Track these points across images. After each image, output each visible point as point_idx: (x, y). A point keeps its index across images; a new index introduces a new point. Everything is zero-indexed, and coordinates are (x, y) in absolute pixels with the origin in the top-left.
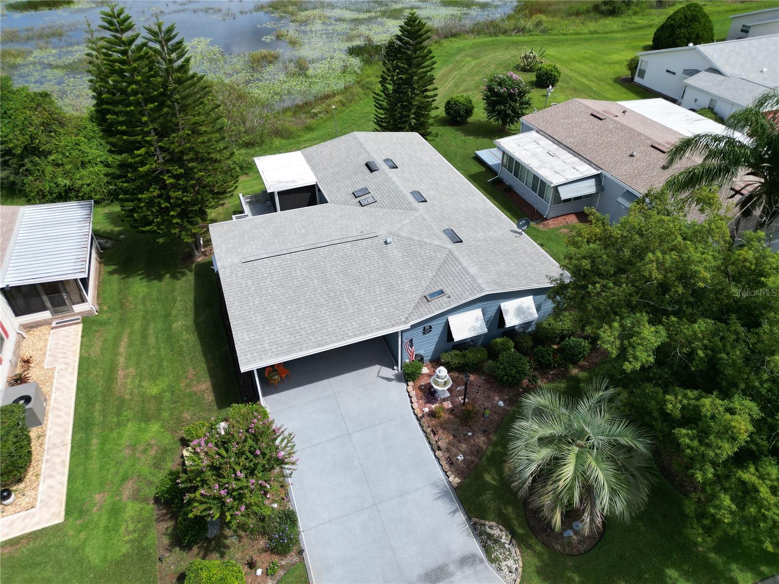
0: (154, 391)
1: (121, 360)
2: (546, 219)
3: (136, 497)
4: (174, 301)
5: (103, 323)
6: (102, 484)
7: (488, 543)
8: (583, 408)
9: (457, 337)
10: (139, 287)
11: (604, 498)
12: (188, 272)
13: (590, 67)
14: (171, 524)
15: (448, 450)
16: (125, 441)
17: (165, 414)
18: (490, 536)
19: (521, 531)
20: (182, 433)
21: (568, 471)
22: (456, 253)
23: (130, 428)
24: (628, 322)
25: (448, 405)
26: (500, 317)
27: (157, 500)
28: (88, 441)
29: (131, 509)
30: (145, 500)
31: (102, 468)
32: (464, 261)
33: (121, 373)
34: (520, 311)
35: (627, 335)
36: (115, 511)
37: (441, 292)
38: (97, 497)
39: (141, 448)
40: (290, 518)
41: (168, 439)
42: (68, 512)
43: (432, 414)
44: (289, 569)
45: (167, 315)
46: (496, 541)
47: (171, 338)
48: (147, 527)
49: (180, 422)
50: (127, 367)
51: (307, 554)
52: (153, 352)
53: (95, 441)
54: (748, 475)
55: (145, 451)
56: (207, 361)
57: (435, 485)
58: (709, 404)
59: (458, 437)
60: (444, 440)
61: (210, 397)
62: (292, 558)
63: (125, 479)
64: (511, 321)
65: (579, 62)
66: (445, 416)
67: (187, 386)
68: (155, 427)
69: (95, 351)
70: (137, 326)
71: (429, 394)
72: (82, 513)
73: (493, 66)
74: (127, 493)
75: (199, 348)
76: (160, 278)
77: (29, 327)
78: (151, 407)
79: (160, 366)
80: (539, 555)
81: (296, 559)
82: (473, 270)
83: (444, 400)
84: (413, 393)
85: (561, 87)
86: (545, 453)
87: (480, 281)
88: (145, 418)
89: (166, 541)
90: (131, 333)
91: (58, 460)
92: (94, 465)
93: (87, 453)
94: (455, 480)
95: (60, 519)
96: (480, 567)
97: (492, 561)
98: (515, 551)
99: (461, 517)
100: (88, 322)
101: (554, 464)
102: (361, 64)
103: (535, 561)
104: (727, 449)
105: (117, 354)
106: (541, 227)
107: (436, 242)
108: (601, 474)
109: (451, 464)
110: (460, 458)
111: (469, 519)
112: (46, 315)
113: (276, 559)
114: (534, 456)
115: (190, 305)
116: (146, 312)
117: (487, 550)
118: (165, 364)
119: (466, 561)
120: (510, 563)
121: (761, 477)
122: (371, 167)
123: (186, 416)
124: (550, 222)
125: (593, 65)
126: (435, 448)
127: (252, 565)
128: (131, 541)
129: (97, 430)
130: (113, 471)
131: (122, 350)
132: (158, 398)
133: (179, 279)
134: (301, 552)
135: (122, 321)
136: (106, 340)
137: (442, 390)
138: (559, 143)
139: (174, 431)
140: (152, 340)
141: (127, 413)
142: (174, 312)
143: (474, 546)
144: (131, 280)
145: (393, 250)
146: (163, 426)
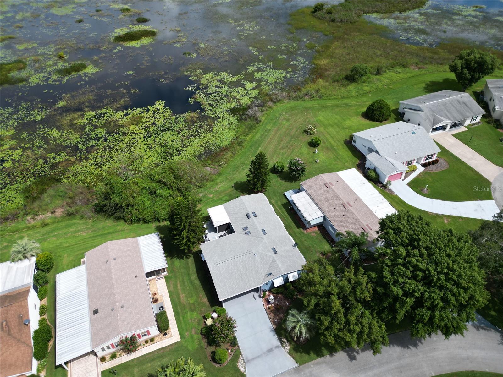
0: (192, 301)
1: (180, 291)
2: (307, 229)
3: (196, 333)
4: (189, 268)
5: (171, 278)
6: (187, 330)
7: (282, 342)
8: (302, 314)
9: (276, 286)
10: (177, 262)
11: (304, 334)
12: (191, 255)
13: (336, 131)
14: (206, 340)
15: (273, 319)
16: (189, 318)
17: (197, 309)
18: (283, 341)
19: (289, 339)
20: (203, 315)
21: (297, 329)
22: (275, 258)
23: (189, 314)
24: (309, 299)
25: (273, 305)
26: (287, 278)
27: (201, 334)
28: (179, 318)
29: (196, 336)
30: (198, 334)
31: (185, 326)
32: (278, 262)
33: (181, 296)
34: (294, 276)
35: (309, 301)
36: (192, 337)
37: (271, 274)
38: (186, 333)
39: (193, 319)
40: (235, 338)
41: (200, 317)
42: (181, 338)
43: (269, 308)
44: (236, 350)
45: (188, 274)
46: (284, 342)
47: (192, 283)
48: (200, 341)
49: (201, 311)
50: (182, 294)
51: (240, 347)
52: (188, 288)
53: (181, 318)
54: (326, 333)
55: (194, 320)
56: (205, 291)
57: (270, 328)
58: (323, 318)
59: (276, 315)
60: (272, 315)
61: (208, 303)
62: (236, 348)
63: (192, 328)
64: (291, 279)
65: (332, 126)
66: (272, 308)
67: (201, 300)
68: (195, 313)
69: (172, 289)
70: (181, 278)
71: (268, 302)
72: (184, 338)
73: (295, 130)
74: (193, 332)
75: (201, 286)
76: (182, 258)
77: (150, 281)
78: (192, 307)
79: (192, 293)
80: (293, 345)
81: (237, 348)
82: (280, 265)
83: (272, 303)
84: (264, 301)
85: (322, 147)
86: (293, 324)
87: (282, 270)
88: (192, 310)
89: (206, 344)
90: (180, 282)
91: (174, 324)
92: (183, 325)
93: (180, 321)
94: (275, 327)
95: (180, 340)
96: (280, 348)
97: (283, 347)
98: (288, 344)
99: (276, 336)
100: (166, 277)
101: (294, 328)
102: (237, 122)
103: (292, 346)
104: (324, 327)
105: (178, 290)
106: (305, 232)
107: (270, 254)
108: (304, 330)
109: (274, 323)
110: (276, 321)
111: (278, 337)
112: (155, 277)
113: (233, 348)
114: (291, 325)
115: (195, 270)
116: (182, 273)
117: (282, 344)
118: (192, 292)
119: (277, 347)
120: (287, 347)
121: (328, 333)
122: (248, 216)
123: (203, 309)
124: (308, 230)
125: (337, 129)
126: (270, 318)
127: (228, 349)
128: (198, 344)
129: (180, 314)
130: (188, 326)
131: (179, 288)
132: (194, 304)
133: (188, 258)
134: (238, 346)
135: (176, 277)
136: (173, 284)
137: (272, 301)
138: (312, 199)
139: (200, 314)
140: (186, 284)
141: (187, 309)
142: (191, 272)
143: (279, 343)
144: (173, 259)
145: (257, 258)
146: (197, 313)
